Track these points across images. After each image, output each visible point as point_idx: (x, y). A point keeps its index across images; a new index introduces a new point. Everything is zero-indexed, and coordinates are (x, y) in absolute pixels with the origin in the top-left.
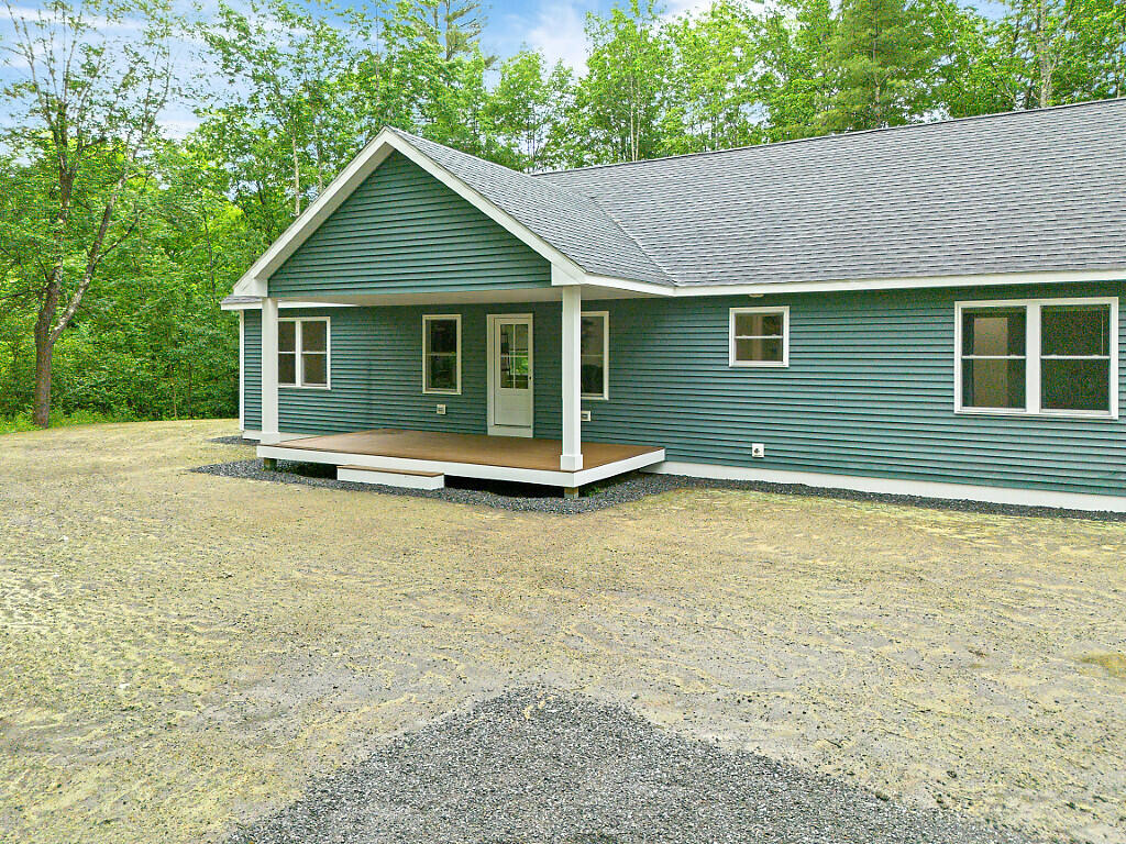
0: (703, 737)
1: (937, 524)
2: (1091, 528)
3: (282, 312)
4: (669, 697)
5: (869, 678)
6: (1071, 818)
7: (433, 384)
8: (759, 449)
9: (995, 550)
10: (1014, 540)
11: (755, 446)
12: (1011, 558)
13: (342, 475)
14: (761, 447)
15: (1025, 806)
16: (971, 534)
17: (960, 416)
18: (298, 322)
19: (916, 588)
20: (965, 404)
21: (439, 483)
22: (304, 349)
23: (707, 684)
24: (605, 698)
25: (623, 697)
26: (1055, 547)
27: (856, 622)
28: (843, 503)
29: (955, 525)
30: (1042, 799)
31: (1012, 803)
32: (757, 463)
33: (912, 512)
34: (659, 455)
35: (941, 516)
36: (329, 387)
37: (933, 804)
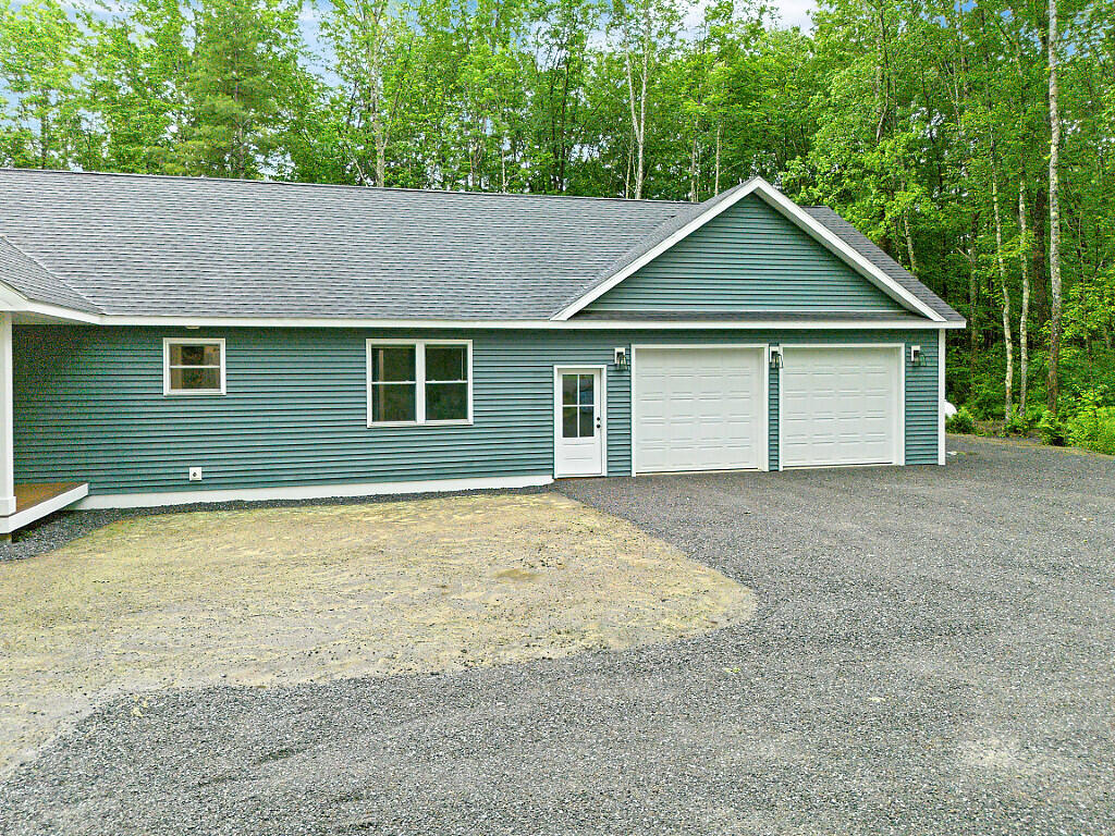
0: (301, 681)
1: (366, 514)
2: (464, 501)
4: (252, 669)
5: (389, 617)
6: (530, 651)
8: (196, 473)
9: (416, 525)
10: (424, 516)
11: (192, 470)
12: (430, 527)
14: (199, 471)
15: (508, 653)
16: (393, 517)
17: (371, 430)
19: (383, 558)
20: (375, 420)
23: (277, 652)
24: (199, 684)
25: (214, 679)
26: (450, 517)
27: (356, 588)
28: (286, 511)
29: (379, 513)
30: (514, 648)
31: (502, 654)
32: (196, 485)
33: (342, 509)
34: (83, 490)
35: (365, 508)
37: (464, 668)
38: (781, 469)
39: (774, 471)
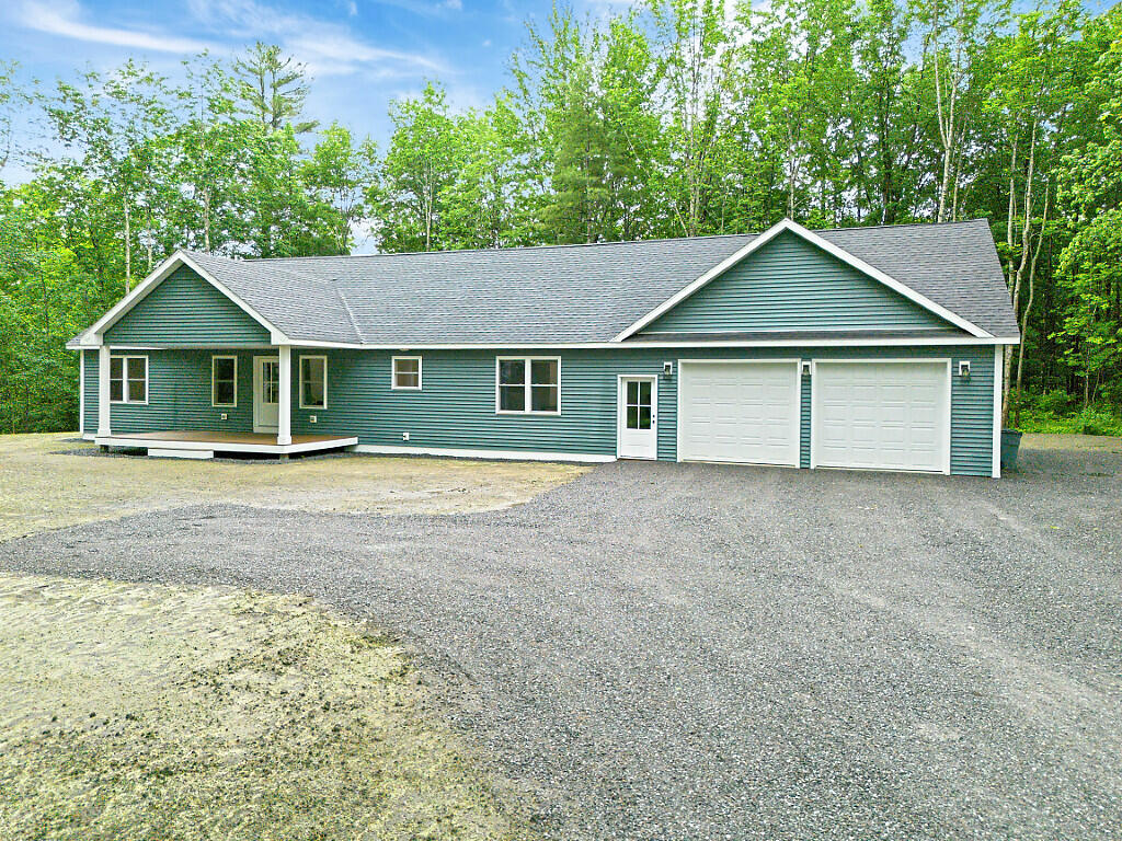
3: (113, 352)
7: (220, 400)
8: (407, 436)
11: (404, 434)
13: (150, 453)
14: (407, 434)
17: (498, 415)
18: (125, 359)
20: (502, 408)
21: (211, 455)
22: (129, 377)
32: (406, 443)
34: (354, 441)
36: (147, 403)
38: (812, 467)
39: (805, 468)
